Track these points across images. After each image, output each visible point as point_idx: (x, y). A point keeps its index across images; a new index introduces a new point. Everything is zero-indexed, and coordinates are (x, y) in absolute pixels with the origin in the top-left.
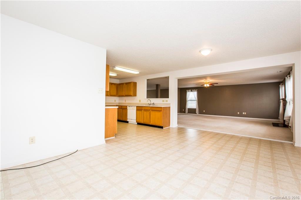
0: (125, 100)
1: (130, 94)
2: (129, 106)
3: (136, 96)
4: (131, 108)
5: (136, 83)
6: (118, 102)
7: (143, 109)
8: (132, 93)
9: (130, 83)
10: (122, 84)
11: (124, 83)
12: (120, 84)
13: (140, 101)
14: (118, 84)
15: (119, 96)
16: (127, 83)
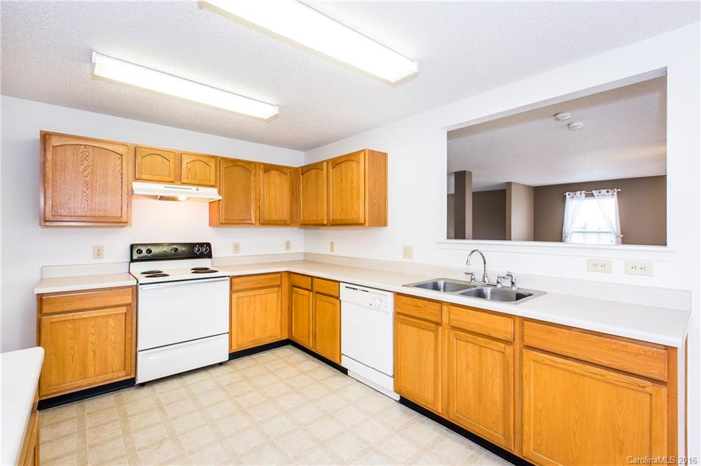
0: (332, 243)
1: (351, 217)
2: (353, 286)
3: (385, 225)
4: (358, 295)
5: (385, 155)
6: (302, 250)
7: (445, 320)
8: (361, 210)
9: (349, 158)
10: (316, 166)
11: (321, 163)
12: (305, 170)
13: (407, 252)
14: (296, 169)
15: (305, 225)
16: (336, 162)
